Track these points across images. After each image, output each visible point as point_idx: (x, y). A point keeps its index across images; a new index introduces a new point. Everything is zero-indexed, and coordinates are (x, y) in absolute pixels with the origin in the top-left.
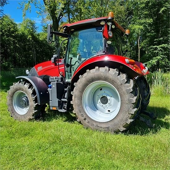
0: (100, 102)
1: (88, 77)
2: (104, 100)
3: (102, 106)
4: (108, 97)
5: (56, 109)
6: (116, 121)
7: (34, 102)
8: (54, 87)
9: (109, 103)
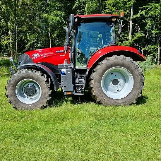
0: (112, 84)
1: (108, 64)
2: (116, 82)
3: (114, 87)
4: (119, 80)
5: (70, 94)
6: (130, 97)
7: (49, 89)
8: (69, 73)
9: (119, 84)
